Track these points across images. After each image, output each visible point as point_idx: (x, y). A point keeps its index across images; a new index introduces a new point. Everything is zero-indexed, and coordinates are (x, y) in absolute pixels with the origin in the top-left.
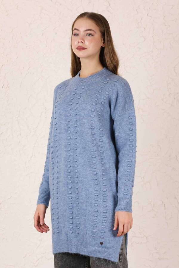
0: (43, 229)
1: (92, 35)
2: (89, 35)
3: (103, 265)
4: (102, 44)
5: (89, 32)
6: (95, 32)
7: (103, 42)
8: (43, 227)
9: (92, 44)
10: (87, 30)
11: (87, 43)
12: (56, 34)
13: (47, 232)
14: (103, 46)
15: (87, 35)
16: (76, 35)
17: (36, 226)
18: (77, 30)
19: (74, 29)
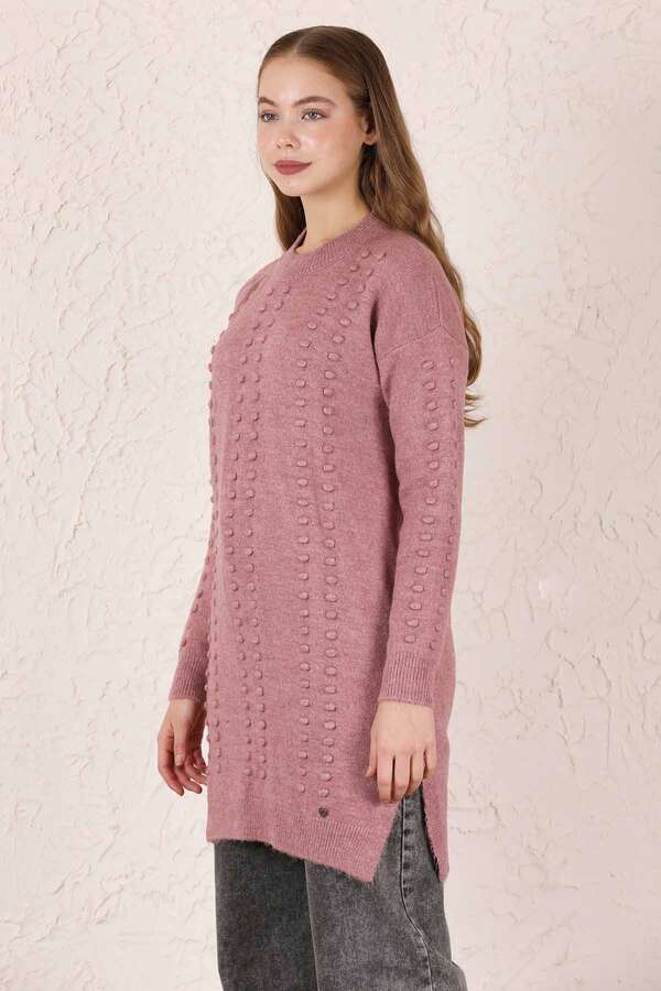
1: (324, 116)
2: (313, 114)
4: (364, 135)
5: (312, 105)
6: (333, 104)
7: (366, 128)
9: (327, 145)
10: (302, 102)
13: (182, 793)
15: (307, 116)
16: (268, 116)
17: (164, 770)
18: (272, 103)
19: (263, 100)
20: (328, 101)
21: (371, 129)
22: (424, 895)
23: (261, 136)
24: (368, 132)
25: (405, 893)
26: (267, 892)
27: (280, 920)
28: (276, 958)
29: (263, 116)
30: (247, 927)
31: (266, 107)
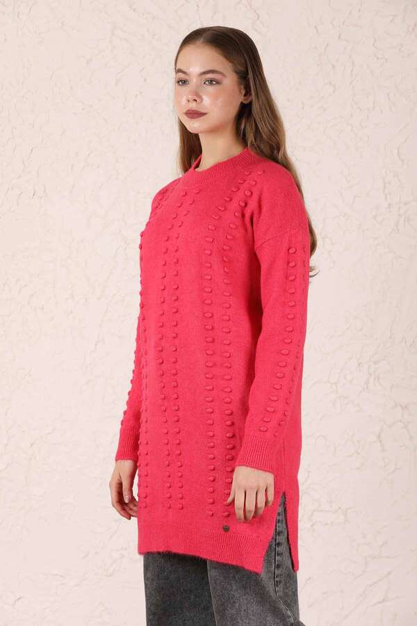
0: (131, 509)
1: (218, 83)
2: (211, 82)
3: (234, 588)
4: (242, 97)
5: (210, 76)
6: (224, 75)
7: (244, 93)
8: (131, 506)
9: (220, 101)
10: (205, 73)
11: (207, 101)
12: (145, 80)
14: (245, 102)
15: (207, 83)
16: (183, 82)
17: (115, 504)
18: (184, 73)
19: (179, 71)
20: (221, 73)
21: (248, 93)
22: (288, 585)
23: (177, 95)
24: (245, 95)
25: (277, 584)
26: (181, 581)
27: (189, 598)
28: (186, 622)
29: (178, 82)
30: (168, 603)
31: (181, 75)
